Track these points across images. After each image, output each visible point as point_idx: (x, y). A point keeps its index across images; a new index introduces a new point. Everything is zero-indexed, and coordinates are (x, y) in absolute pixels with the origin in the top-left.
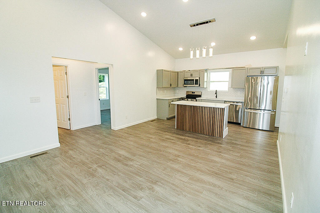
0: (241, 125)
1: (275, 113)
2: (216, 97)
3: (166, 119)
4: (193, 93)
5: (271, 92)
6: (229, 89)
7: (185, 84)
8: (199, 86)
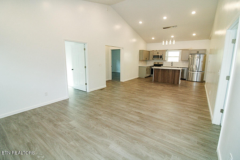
0: (186, 80)
1: (204, 73)
2: (172, 65)
3: (144, 78)
4: (158, 63)
5: (202, 62)
6: (179, 61)
7: (154, 58)
8: (163, 59)
